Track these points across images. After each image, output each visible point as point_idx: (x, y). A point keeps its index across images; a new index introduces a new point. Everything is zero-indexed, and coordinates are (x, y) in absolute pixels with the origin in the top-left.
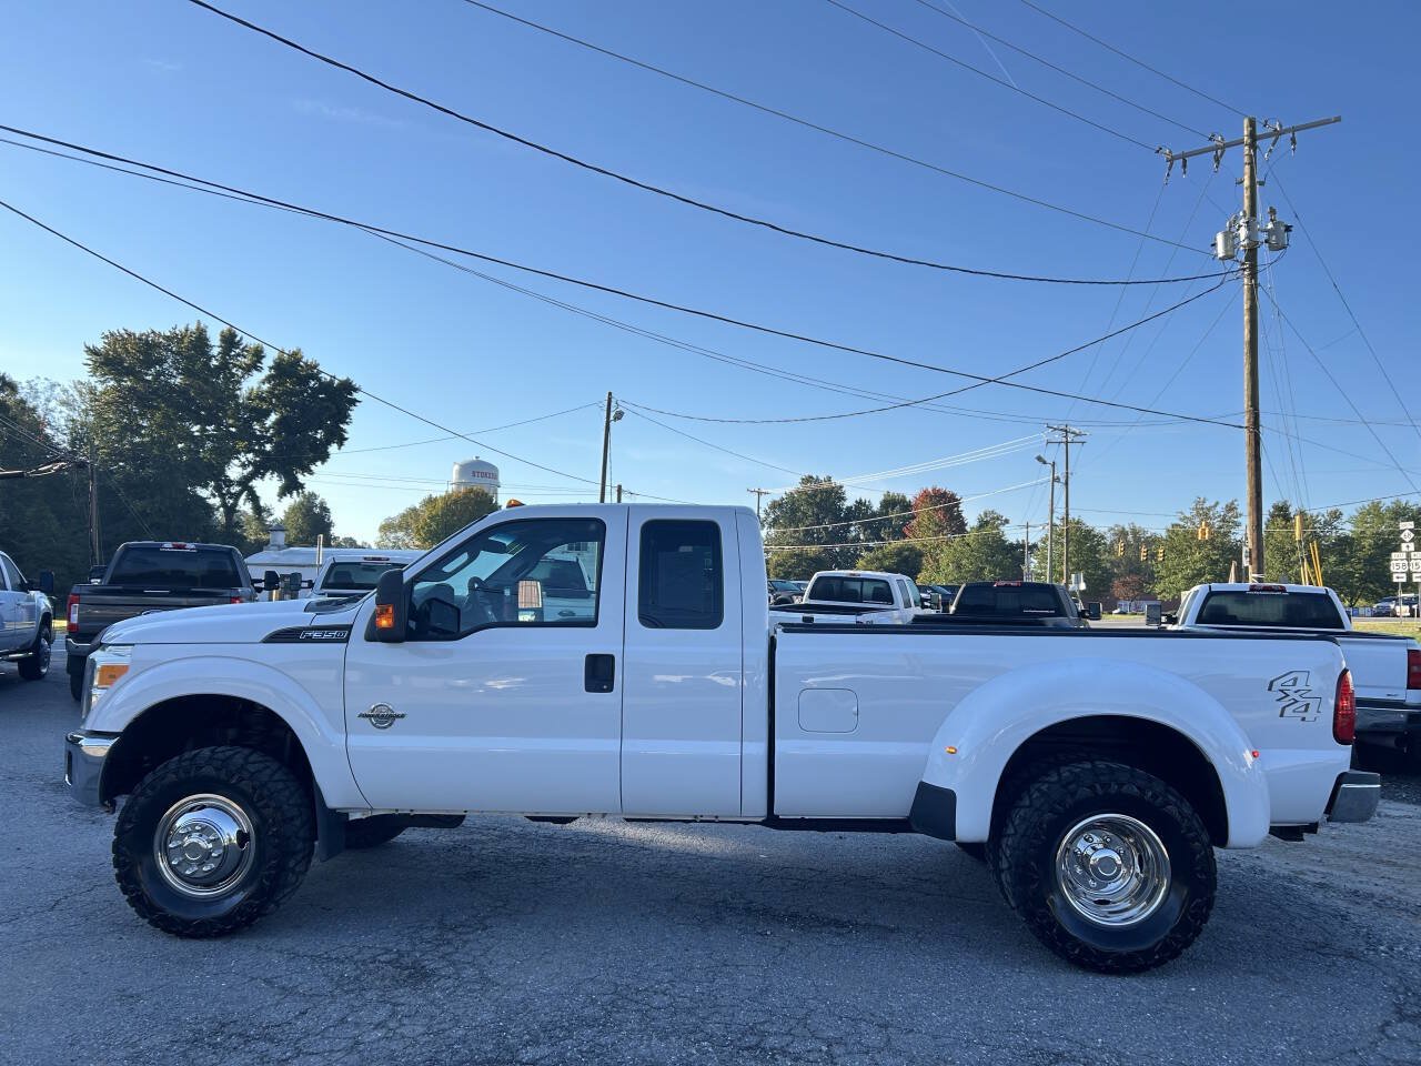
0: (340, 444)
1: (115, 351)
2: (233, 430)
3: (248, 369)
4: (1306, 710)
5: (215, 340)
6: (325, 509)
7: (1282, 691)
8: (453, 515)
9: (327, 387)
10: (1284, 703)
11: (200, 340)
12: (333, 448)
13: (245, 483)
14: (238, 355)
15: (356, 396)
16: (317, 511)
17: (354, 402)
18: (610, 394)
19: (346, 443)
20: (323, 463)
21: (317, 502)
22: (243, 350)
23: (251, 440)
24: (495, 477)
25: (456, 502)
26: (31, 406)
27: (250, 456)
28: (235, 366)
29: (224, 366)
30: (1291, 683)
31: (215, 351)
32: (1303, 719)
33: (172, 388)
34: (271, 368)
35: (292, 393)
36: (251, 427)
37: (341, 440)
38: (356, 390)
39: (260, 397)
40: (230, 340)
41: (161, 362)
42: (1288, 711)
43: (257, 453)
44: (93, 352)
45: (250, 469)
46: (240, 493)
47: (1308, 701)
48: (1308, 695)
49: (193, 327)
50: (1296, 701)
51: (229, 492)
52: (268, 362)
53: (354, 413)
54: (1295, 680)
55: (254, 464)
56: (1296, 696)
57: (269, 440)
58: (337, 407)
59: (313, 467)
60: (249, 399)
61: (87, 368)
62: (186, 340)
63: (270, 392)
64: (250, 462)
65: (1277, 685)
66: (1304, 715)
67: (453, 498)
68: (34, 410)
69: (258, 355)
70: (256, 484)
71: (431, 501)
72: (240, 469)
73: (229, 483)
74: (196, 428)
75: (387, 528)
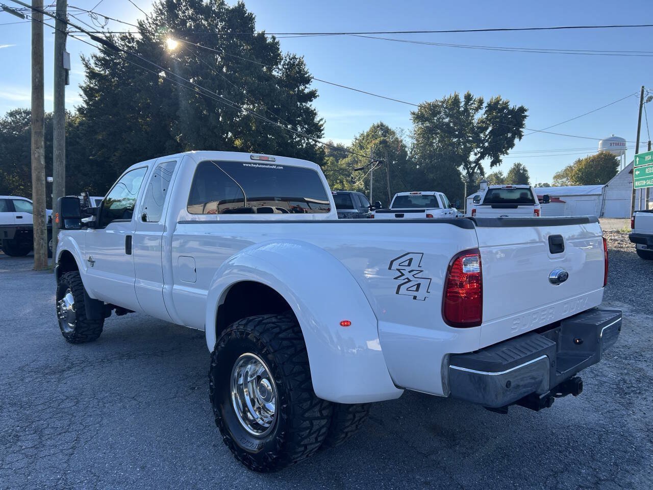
0: (520, 138)
1: (421, 112)
2: (471, 138)
3: (477, 109)
4: (417, 290)
5: (462, 100)
6: (525, 170)
7: (398, 270)
8: (591, 168)
9: (512, 112)
10: (400, 281)
11: (456, 101)
12: (516, 141)
13: (477, 162)
14: (472, 104)
15: (526, 113)
16: (521, 171)
17: (525, 117)
18: (643, 87)
19: (523, 137)
20: (512, 149)
21: (521, 167)
22: (474, 101)
23: (478, 142)
24: (624, 145)
25: (593, 161)
26: (400, 140)
27: (479, 149)
28: (471, 109)
29: (466, 110)
30: (407, 263)
31: (462, 104)
32: (415, 298)
33: (443, 124)
34: (486, 107)
35: (496, 117)
36: (479, 136)
37: (520, 137)
38: (526, 111)
39: (482, 122)
40: (468, 98)
41: (439, 113)
42: (403, 289)
43: (481, 148)
44: (414, 114)
45: (479, 155)
46: (475, 166)
47: (419, 281)
48: (419, 275)
49: (453, 95)
50: (409, 281)
51: (470, 167)
52: (485, 105)
53: (526, 122)
54: (411, 260)
55: (481, 153)
56: (410, 276)
57: (487, 141)
58: (516, 121)
59: (508, 151)
60: (478, 123)
61: (412, 121)
62: (450, 102)
63: (487, 118)
64: (479, 152)
65: (395, 266)
66: (415, 294)
67: (591, 159)
68: (401, 141)
69: (481, 102)
70: (481, 162)
71: (579, 161)
72: (474, 156)
73: (470, 163)
74: (455, 140)
75: (557, 177)
